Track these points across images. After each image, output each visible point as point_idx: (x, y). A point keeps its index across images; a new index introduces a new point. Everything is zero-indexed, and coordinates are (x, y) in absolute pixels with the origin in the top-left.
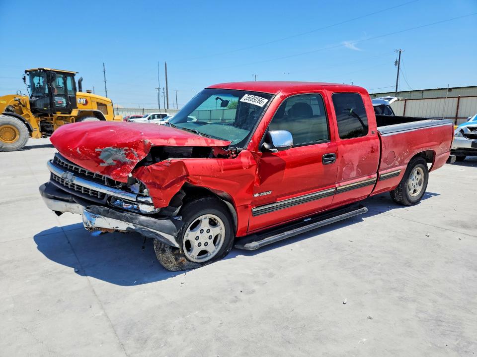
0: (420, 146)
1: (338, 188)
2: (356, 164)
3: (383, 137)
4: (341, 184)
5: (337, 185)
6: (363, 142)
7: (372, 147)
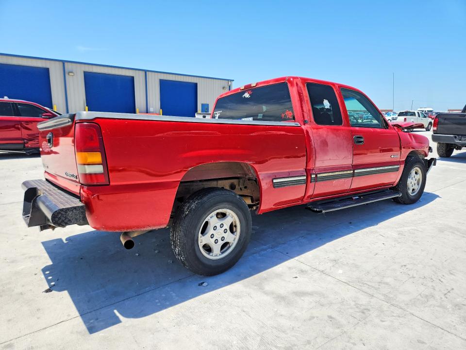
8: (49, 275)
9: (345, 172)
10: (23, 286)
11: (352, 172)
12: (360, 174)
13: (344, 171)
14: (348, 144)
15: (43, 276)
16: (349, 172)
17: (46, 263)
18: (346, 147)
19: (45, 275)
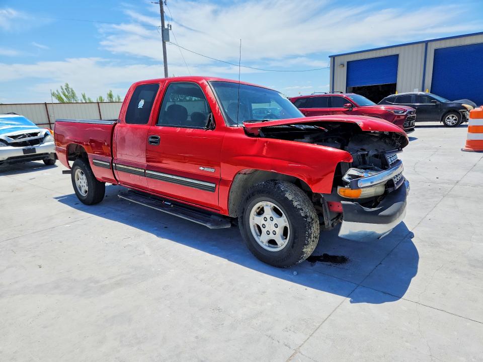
9: (137, 170)
11: (143, 171)
12: (151, 176)
13: (136, 168)
14: (142, 143)
16: (140, 170)
18: (140, 146)
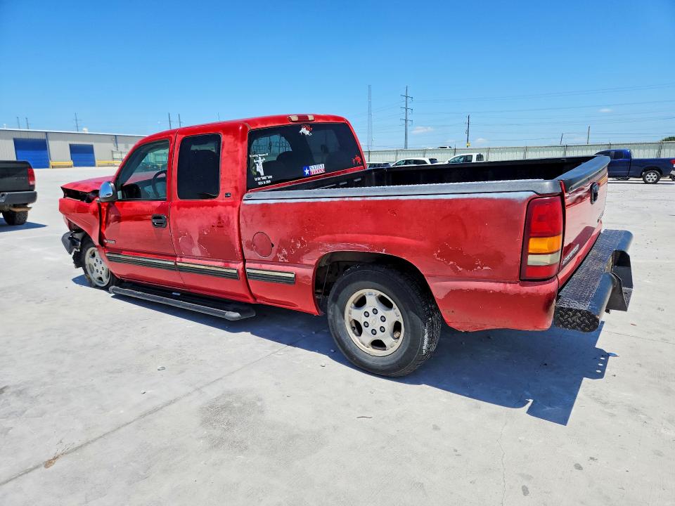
0: (338, 236)
1: (179, 264)
2: (196, 238)
3: (244, 204)
4: (184, 260)
5: (178, 259)
6: (205, 207)
7: (219, 218)
8: (599, 368)
10: (636, 372)
15: (607, 370)
17: (589, 383)
19: (603, 372)
